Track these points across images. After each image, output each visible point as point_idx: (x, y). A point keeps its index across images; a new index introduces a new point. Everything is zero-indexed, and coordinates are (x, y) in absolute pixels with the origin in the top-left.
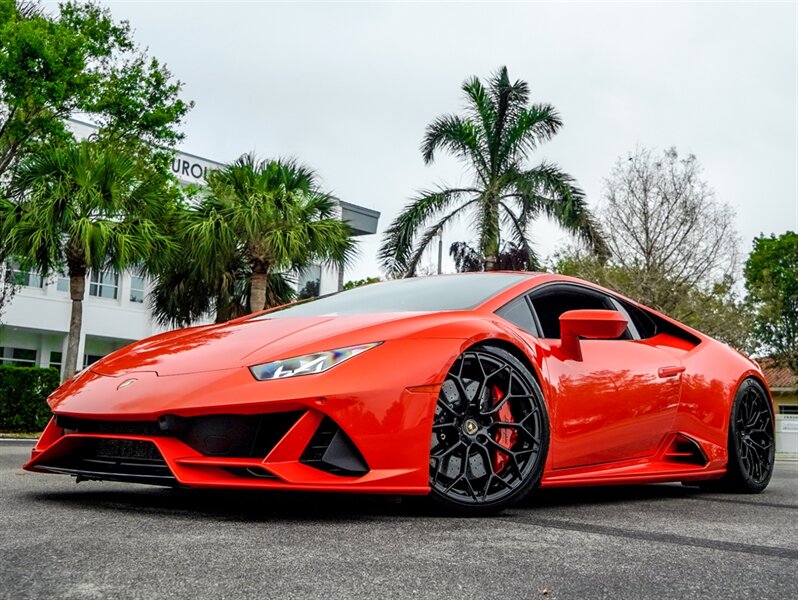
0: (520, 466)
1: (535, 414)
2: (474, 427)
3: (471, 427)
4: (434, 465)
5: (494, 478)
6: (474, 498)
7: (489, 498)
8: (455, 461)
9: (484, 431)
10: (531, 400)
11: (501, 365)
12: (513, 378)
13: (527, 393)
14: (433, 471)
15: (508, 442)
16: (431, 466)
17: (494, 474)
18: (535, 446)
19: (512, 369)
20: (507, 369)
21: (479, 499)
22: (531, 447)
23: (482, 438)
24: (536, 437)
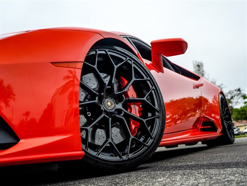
0: (149, 128)
1: (153, 91)
2: (112, 104)
3: (109, 104)
4: (84, 137)
5: (133, 139)
6: (121, 157)
7: (130, 156)
8: (100, 133)
9: (120, 106)
10: (148, 82)
11: (124, 59)
12: (134, 67)
13: (145, 78)
14: (84, 141)
15: (137, 113)
16: (82, 138)
17: (132, 137)
18: (157, 114)
19: (133, 61)
20: (129, 61)
21: (124, 158)
22: (153, 115)
23: (119, 111)
24: (157, 107)
